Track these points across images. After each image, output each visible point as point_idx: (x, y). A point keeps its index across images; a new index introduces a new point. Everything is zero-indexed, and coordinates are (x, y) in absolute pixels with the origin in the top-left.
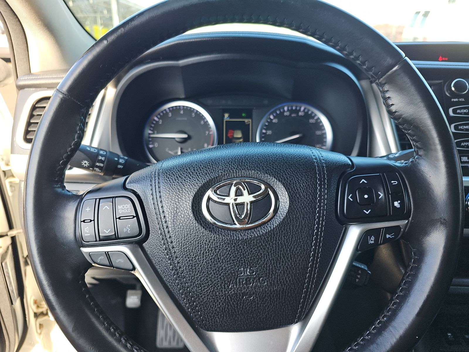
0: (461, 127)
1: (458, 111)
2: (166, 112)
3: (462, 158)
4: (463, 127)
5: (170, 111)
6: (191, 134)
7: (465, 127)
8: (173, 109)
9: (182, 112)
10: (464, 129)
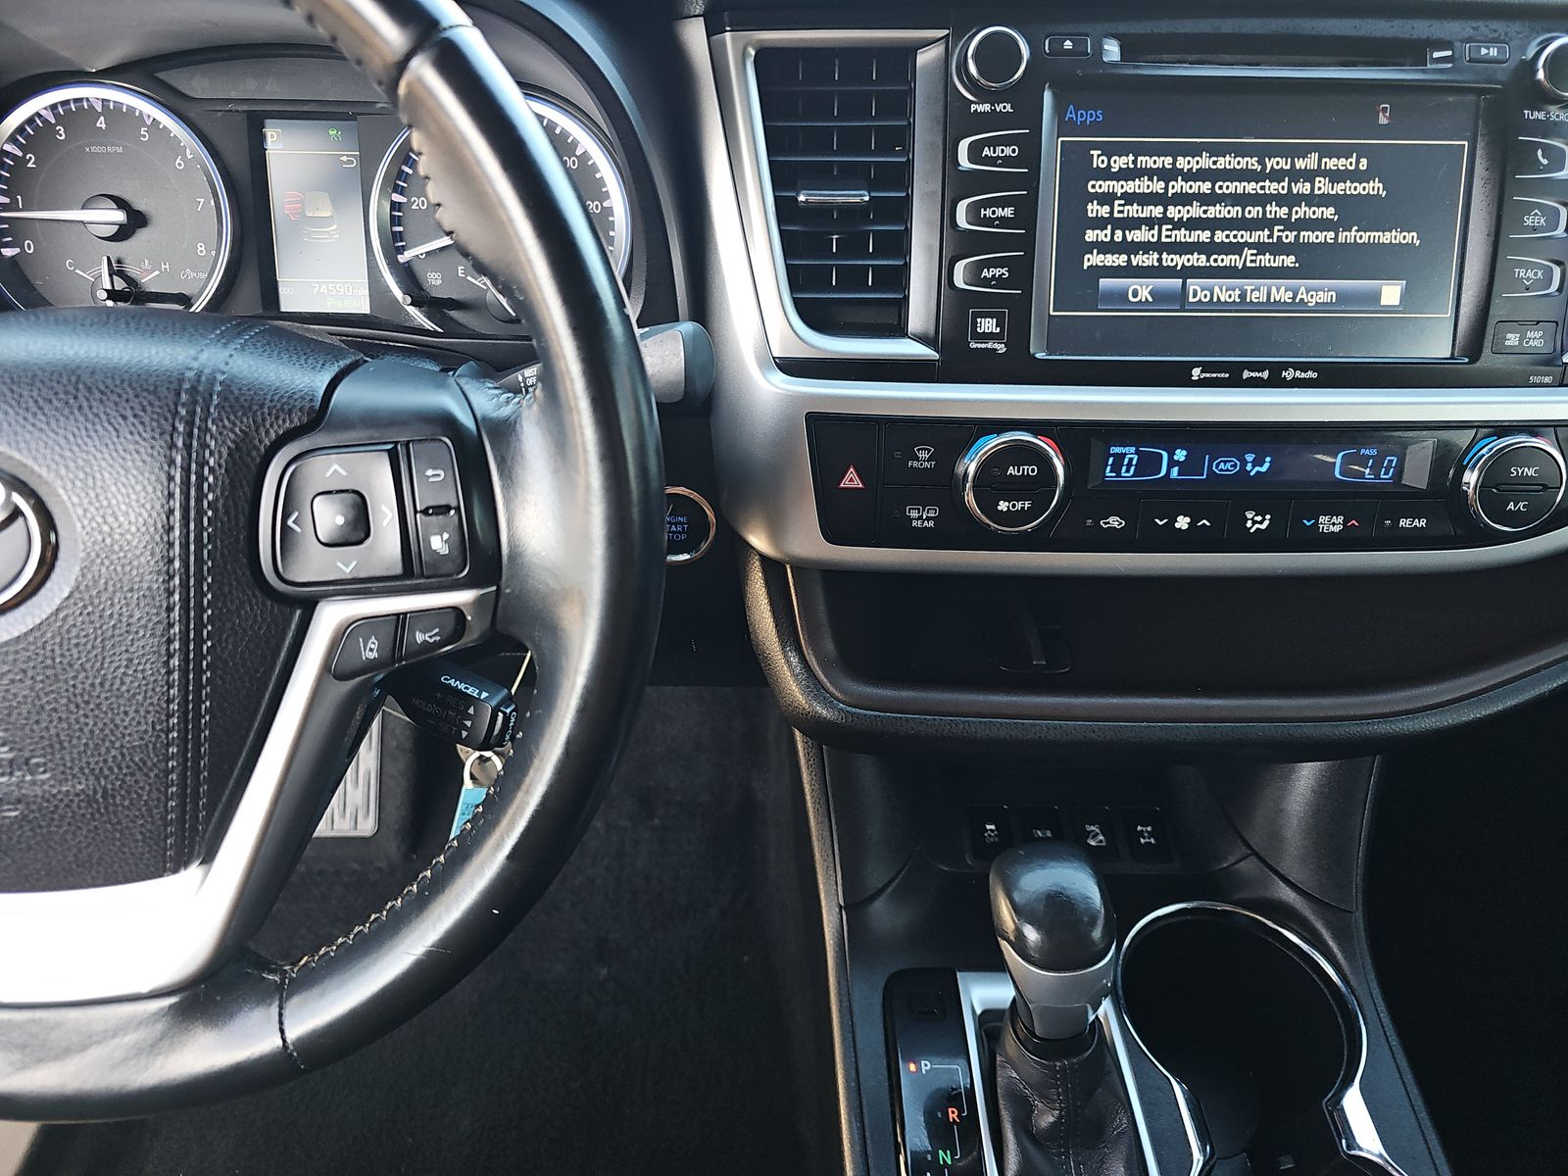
0: (989, 212)
1: (986, 152)
2: (45, 121)
3: (979, 320)
4: (994, 212)
5: (57, 116)
6: (140, 204)
7: (1000, 212)
8: (68, 112)
9: (101, 123)
10: (997, 218)
